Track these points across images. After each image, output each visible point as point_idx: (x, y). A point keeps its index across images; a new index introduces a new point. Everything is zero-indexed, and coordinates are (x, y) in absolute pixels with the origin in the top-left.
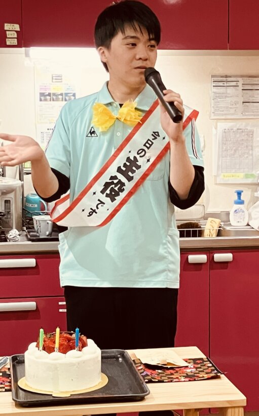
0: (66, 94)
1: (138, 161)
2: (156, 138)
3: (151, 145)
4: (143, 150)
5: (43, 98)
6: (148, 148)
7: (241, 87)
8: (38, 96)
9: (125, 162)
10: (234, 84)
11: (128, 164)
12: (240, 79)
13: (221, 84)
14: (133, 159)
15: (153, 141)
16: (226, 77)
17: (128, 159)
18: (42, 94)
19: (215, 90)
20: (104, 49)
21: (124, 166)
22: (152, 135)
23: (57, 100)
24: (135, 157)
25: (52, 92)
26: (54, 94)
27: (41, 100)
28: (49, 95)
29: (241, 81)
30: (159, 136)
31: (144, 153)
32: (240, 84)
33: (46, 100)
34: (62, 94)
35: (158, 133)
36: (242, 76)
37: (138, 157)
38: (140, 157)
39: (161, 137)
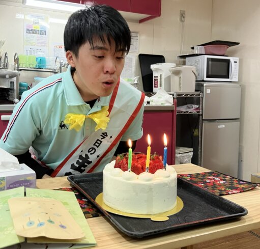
0: (41, 31)
1: (89, 158)
2: (104, 138)
3: (100, 144)
4: (93, 148)
5: (28, 32)
6: (98, 147)
8: (25, 30)
9: (78, 159)
11: (81, 161)
14: (84, 156)
15: (102, 140)
17: (81, 157)
18: (28, 30)
20: (72, 54)
21: (77, 163)
22: (101, 136)
23: (36, 33)
24: (86, 155)
25: (33, 29)
26: (34, 30)
27: (27, 33)
28: (32, 30)
30: (107, 136)
31: (94, 150)
33: (30, 33)
34: (38, 31)
35: (106, 133)
37: (89, 154)
38: (91, 154)
39: (109, 136)
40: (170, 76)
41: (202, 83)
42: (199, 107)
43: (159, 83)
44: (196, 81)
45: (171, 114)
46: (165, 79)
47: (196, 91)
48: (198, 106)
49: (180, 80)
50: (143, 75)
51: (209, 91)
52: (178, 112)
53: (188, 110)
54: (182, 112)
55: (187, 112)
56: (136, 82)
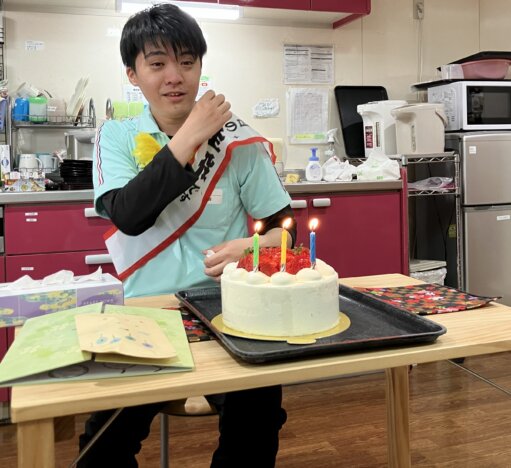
7: (310, 56)
10: (304, 53)
12: (309, 49)
13: (292, 52)
16: (297, 46)
19: (287, 57)
29: (310, 50)
32: (309, 53)
36: (311, 46)
40: (394, 125)
41: (460, 134)
42: (453, 181)
43: (374, 139)
44: (446, 132)
45: (397, 196)
46: (385, 131)
47: (446, 150)
48: (451, 180)
49: (413, 132)
50: (345, 126)
51: (473, 150)
52: (410, 193)
53: (431, 188)
54: (419, 192)
55: (430, 191)
56: (331, 140)
